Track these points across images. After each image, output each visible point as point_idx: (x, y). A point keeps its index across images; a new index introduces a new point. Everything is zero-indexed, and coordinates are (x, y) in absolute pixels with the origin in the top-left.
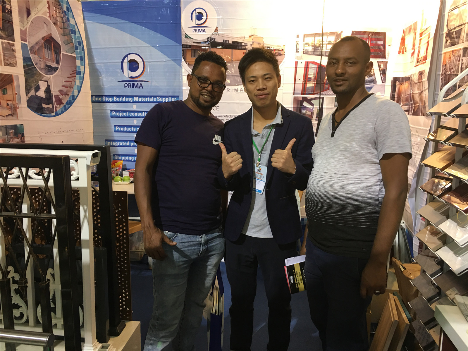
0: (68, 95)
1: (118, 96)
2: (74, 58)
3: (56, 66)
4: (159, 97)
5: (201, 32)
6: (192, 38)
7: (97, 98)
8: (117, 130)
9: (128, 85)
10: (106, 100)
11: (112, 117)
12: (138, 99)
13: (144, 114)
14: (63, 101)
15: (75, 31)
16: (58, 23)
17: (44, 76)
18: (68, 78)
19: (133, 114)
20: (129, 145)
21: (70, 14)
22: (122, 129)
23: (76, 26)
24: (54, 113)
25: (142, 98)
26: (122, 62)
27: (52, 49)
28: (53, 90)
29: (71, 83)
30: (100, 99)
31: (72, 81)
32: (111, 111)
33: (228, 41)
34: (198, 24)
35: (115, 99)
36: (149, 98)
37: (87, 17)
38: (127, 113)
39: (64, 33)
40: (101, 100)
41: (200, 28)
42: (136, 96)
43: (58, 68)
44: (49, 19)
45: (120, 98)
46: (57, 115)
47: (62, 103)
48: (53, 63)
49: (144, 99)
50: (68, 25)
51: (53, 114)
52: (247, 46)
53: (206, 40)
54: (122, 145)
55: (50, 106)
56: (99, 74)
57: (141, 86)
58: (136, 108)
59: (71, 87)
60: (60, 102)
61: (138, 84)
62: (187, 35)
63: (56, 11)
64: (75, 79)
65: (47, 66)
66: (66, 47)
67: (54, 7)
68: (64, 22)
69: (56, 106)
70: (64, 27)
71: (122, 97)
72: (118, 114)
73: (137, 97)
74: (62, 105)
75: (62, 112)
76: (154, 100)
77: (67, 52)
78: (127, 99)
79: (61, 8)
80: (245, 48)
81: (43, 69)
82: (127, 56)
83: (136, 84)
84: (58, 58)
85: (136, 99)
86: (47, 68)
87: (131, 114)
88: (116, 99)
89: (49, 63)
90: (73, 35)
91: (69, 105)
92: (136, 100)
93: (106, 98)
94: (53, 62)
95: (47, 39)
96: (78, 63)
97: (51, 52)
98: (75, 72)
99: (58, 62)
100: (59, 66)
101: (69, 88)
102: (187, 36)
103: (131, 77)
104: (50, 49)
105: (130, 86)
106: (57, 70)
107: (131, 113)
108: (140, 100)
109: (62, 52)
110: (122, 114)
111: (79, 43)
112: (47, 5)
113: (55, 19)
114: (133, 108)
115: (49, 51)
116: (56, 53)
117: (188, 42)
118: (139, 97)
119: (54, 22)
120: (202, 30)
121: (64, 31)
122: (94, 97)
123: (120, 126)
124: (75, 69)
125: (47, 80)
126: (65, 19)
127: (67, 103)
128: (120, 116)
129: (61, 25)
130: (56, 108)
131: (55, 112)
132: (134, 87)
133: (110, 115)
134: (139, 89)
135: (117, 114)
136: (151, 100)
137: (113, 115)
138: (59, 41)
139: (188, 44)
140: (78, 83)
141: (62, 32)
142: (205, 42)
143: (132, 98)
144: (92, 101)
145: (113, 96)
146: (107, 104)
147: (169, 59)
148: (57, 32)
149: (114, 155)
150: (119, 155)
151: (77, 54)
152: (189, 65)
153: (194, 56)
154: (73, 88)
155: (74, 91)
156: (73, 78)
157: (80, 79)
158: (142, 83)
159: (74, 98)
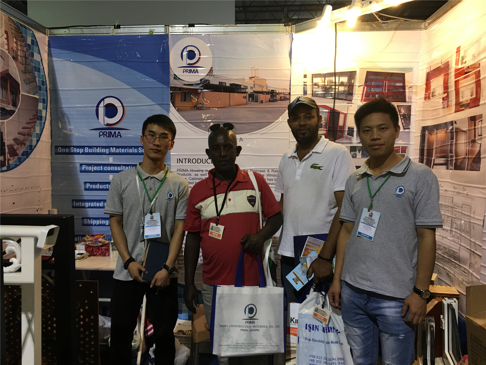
0: (25, 144)
1: (90, 147)
2: (36, 101)
3: (12, 109)
5: (192, 73)
6: (182, 80)
7: (63, 149)
8: (87, 188)
9: (103, 133)
10: (75, 152)
11: (81, 171)
12: (116, 150)
13: (123, 168)
14: (17, 152)
15: (39, 69)
16: (19, 57)
18: (27, 123)
19: (109, 168)
20: (102, 206)
21: (35, 48)
22: (94, 186)
23: (41, 62)
24: (6, 167)
26: (97, 107)
27: (7, 89)
29: (29, 129)
30: (67, 150)
31: (31, 128)
32: (81, 165)
33: (225, 83)
34: (189, 64)
35: (87, 150)
36: (129, 149)
37: (54, 53)
38: (101, 167)
39: (25, 70)
41: (191, 68)
42: (113, 147)
43: (15, 111)
44: (7, 52)
45: (93, 149)
46: (9, 169)
47: (18, 155)
48: (8, 106)
49: (123, 151)
50: (32, 61)
52: (247, 89)
53: (199, 82)
54: (93, 206)
56: (67, 120)
57: (119, 135)
58: (113, 161)
60: (13, 153)
61: (115, 132)
62: (177, 76)
63: (17, 44)
64: (35, 125)
66: (27, 87)
67: (14, 39)
68: (27, 56)
70: (26, 62)
71: (95, 148)
72: (90, 168)
74: (16, 157)
75: (16, 166)
76: (134, 151)
77: (28, 93)
78: (102, 150)
79: (25, 41)
82: (103, 99)
83: (113, 133)
84: (15, 100)
85: (113, 150)
87: (106, 168)
89: (2, 105)
90: (36, 73)
91: (25, 157)
92: (113, 152)
93: (75, 149)
94: (9, 104)
96: (41, 106)
97: (7, 91)
98: (36, 116)
99: (15, 105)
100: (16, 109)
101: (26, 136)
102: (176, 77)
103: (108, 125)
104: (5, 88)
105: (106, 135)
106: (13, 113)
109: (21, 93)
110: (95, 168)
111: (44, 83)
112: (5, 36)
113: (15, 52)
114: (109, 161)
115: (4, 91)
116: (12, 93)
117: (178, 84)
118: (117, 147)
119: (13, 56)
120: (194, 70)
121: (25, 68)
122: (60, 148)
123: (91, 183)
124: (36, 114)
126: (28, 54)
127: (23, 155)
128: (92, 171)
129: (23, 60)
130: (9, 160)
132: (111, 136)
133: (78, 169)
134: (116, 138)
135: (88, 168)
136: (131, 151)
137: (83, 169)
138: (19, 80)
139: (178, 86)
140: (38, 130)
141: (23, 69)
142: (198, 84)
143: (108, 149)
144: (57, 153)
145: (83, 147)
146: (76, 156)
147: (154, 103)
148: (17, 69)
149: (83, 218)
150: (90, 218)
151: (40, 96)
152: (178, 110)
153: (185, 100)
154: (31, 136)
155: (32, 140)
156: (33, 124)
157: (41, 125)
158: (121, 132)
159: (31, 149)
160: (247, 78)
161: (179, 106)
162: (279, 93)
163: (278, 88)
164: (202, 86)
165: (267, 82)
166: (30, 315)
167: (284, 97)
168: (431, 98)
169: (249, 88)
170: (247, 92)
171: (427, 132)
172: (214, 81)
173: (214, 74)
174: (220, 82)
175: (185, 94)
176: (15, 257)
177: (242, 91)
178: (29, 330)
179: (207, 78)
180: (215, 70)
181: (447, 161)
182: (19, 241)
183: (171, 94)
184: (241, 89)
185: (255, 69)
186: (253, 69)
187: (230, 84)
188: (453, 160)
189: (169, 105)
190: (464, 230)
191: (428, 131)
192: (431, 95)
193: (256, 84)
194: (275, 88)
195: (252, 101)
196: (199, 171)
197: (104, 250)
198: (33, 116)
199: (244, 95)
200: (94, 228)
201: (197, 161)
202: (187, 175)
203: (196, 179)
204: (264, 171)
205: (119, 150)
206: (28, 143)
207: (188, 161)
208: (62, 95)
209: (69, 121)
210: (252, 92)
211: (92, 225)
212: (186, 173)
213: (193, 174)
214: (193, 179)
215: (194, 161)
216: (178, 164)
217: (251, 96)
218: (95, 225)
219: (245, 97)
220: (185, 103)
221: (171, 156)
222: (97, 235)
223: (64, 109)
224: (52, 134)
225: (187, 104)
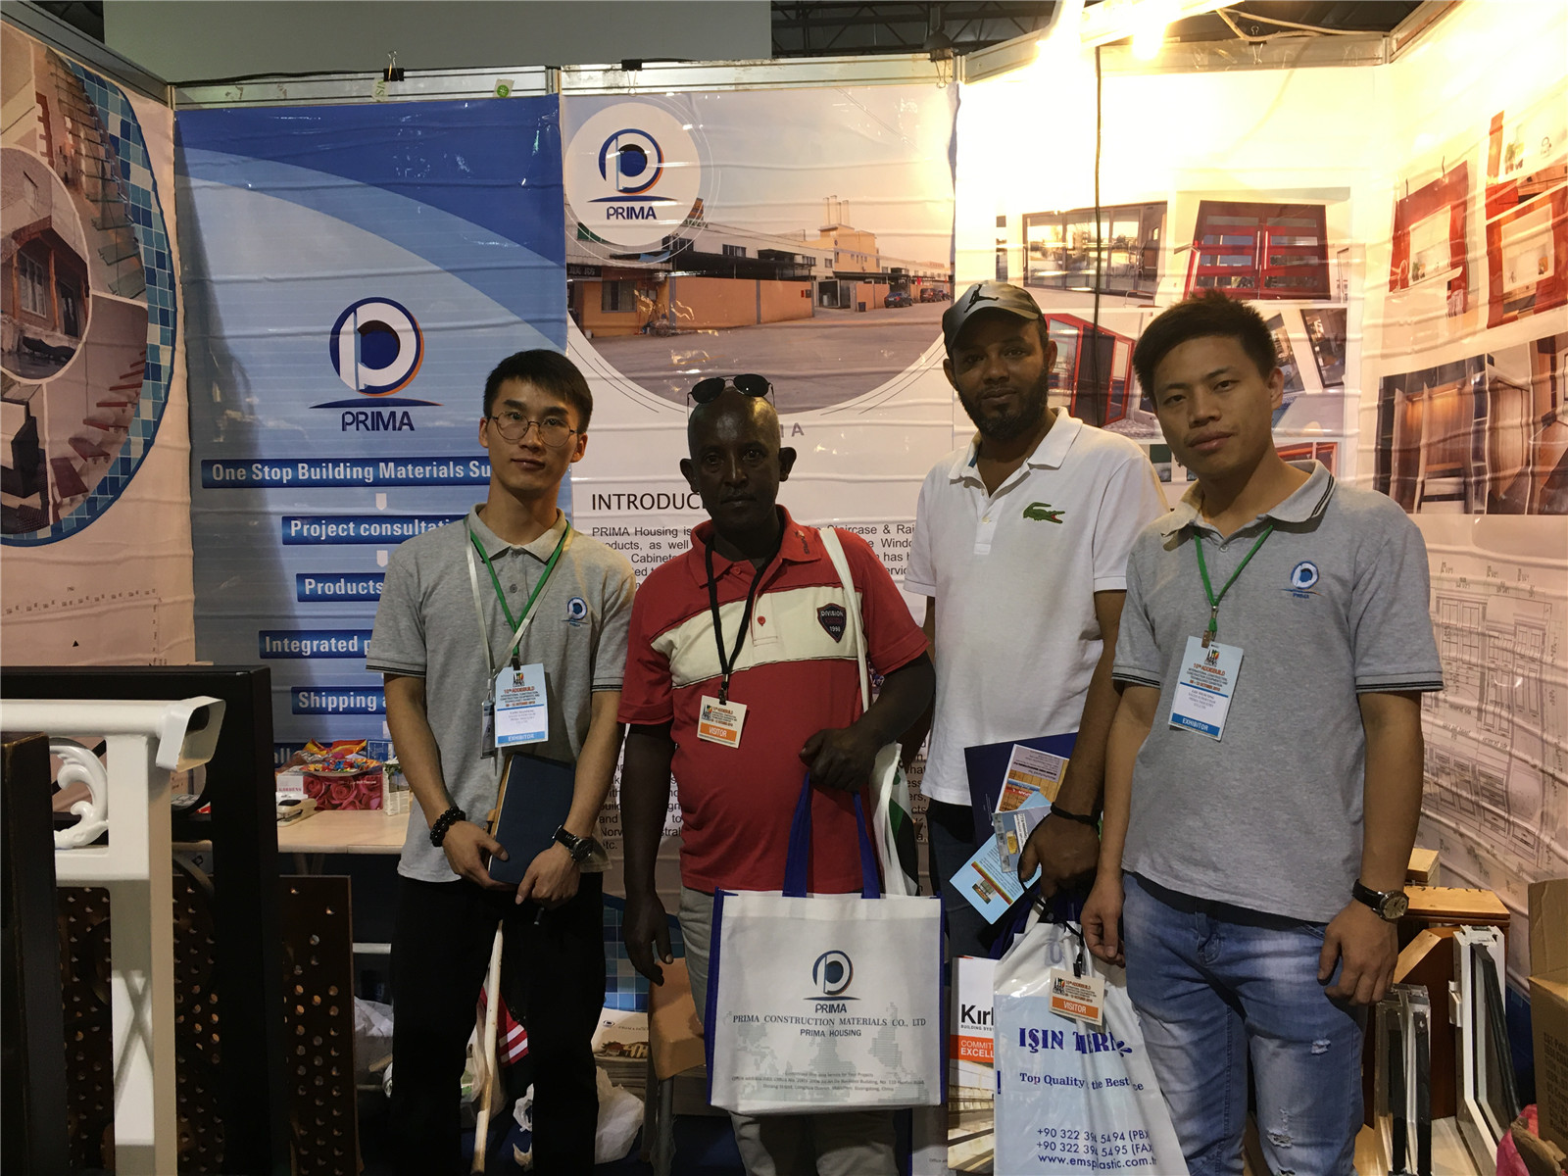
0: (107, 456)
1: (314, 463)
2: (141, 317)
3: (66, 344)
4: (477, 463)
5: (637, 217)
6: (604, 242)
7: (227, 471)
8: (307, 593)
9: (355, 418)
10: (267, 478)
11: (288, 541)
12: (396, 471)
14: (85, 480)
15: (148, 214)
16: (84, 178)
17: (13, 383)
18: (112, 389)
19: (375, 530)
20: (356, 649)
21: (135, 148)
22: (329, 588)
23: (153, 194)
24: (49, 528)
25: (410, 467)
26: (336, 332)
27: (48, 279)
28: (47, 438)
29: (120, 409)
30: (242, 474)
31: (124, 404)
32: (287, 520)
33: (744, 249)
34: (626, 190)
35: (303, 471)
36: (438, 466)
37: (196, 165)
38: (351, 525)
39: (104, 220)
40: (244, 478)
41: (633, 202)
42: (386, 461)
43: (74, 351)
44: (45, 161)
45: (324, 469)
46: (59, 534)
47: (83, 490)
48: (52, 333)
49: (419, 472)
50: (123, 189)
51: (44, 533)
52: (815, 265)
53: (660, 249)
54: (327, 650)
55: (34, 501)
56: (239, 378)
57: (406, 421)
58: (389, 506)
59: (121, 426)
60: (71, 483)
61: (393, 414)
62: (587, 231)
63: (76, 136)
64: (138, 394)
65: (27, 342)
66: (111, 274)
67: (68, 120)
68: (108, 176)
69: (58, 499)
70: (105, 195)
71: (330, 465)
72: (315, 531)
73: (391, 465)
74: (80, 497)
75: (82, 525)
76: (455, 472)
77: (114, 293)
78: (351, 470)
79: (99, 125)
80: (805, 272)
81: (10, 352)
82: (353, 309)
83: (386, 416)
84: (75, 314)
85: (387, 471)
86: (27, 350)
87: (365, 530)
88: (305, 471)
89: (33, 332)
90: (139, 228)
91: (110, 496)
92: (387, 476)
93: (266, 469)
94: (54, 329)
95: (33, 237)
96: (154, 333)
97: (47, 289)
98: (142, 367)
99: (73, 329)
100: (77, 343)
101: (112, 430)
102: (584, 233)
103: (370, 389)
104: (40, 277)
105: (363, 422)
106: (69, 358)
107: (367, 526)
108: (402, 473)
109: (92, 292)
110: (332, 530)
111: (162, 260)
112: (39, 110)
113: (69, 162)
114: (374, 505)
115: (38, 286)
116: (64, 293)
117: (593, 256)
118: (400, 462)
119: (66, 174)
120: (642, 209)
121: (104, 212)
122: (218, 468)
123: (319, 577)
124: (140, 359)
125: (25, 396)
126: (112, 167)
127: (102, 489)
128: (323, 538)
129: (95, 186)
130: (57, 506)
131: (51, 523)
132: (381, 426)
133: (279, 534)
134: (397, 432)
135: (309, 529)
136: (444, 472)
137: (293, 534)
138: (83, 248)
139: (590, 262)
140: (147, 411)
141: (97, 214)
142: (656, 254)
143: (371, 469)
144: (209, 484)
145: (292, 463)
146: (269, 492)
147: (517, 318)
148: (77, 214)
149: (296, 691)
150: (318, 691)
151: (150, 300)
152: (594, 340)
153: (614, 307)
154: (126, 428)
155: (128, 443)
156: (131, 392)
157: (156, 396)
158: (412, 411)
159: (128, 469)
160: (813, 232)
161: (596, 327)
162: (918, 277)
163: (914, 263)
164: (668, 261)
165: (878, 243)
166: (139, 982)
167: (933, 290)
168: (1411, 282)
169: (821, 263)
170: (815, 278)
171: (1398, 395)
172: (707, 244)
173: (706, 220)
174: (725, 247)
175: (615, 285)
176: (88, 798)
177: (799, 272)
178: (137, 1026)
179: (683, 235)
180: (710, 207)
181: (1466, 484)
182: (100, 750)
183: (571, 286)
184: (794, 266)
185: (839, 200)
186: (832, 200)
187: (760, 253)
188: (1484, 481)
189: (565, 322)
190: (1523, 708)
191: (1402, 390)
192: (1410, 275)
193: (842, 251)
194: (903, 261)
195: (832, 304)
196: (665, 532)
197: (364, 791)
198: (132, 366)
199: (805, 286)
200: (332, 722)
201: (656, 501)
202: (624, 546)
203: (655, 559)
204: (873, 531)
205: (407, 470)
206: (116, 454)
207: (629, 502)
208: (221, 296)
209: (247, 383)
210: (831, 275)
211: (323, 711)
212: (621, 540)
213: (645, 542)
214: (644, 559)
215: (647, 502)
216: (597, 512)
217: (827, 288)
218: (336, 712)
219: (808, 294)
220: (614, 315)
221: (574, 486)
222: (339, 743)
223: (230, 342)
224: (193, 423)
225: (622, 319)
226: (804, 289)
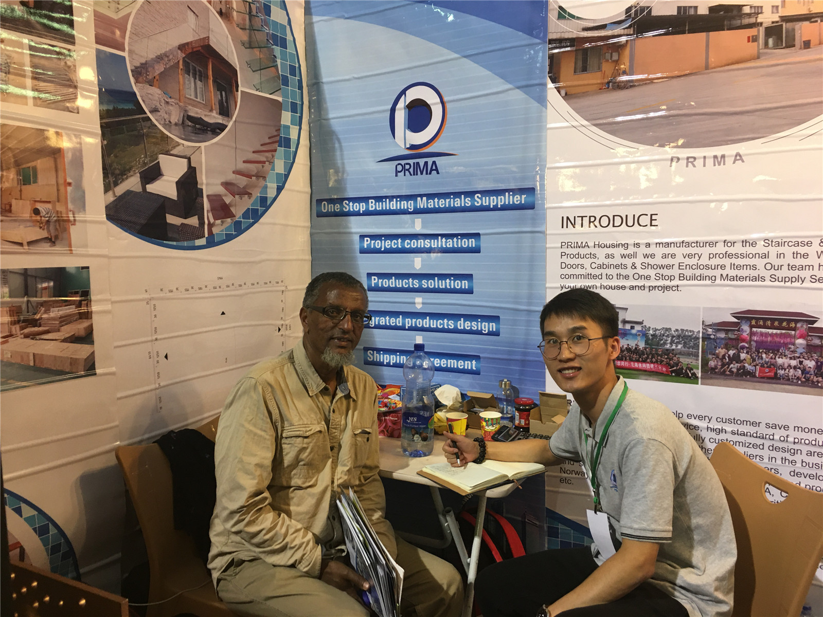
0: (250, 195)
1: (379, 199)
2: (278, 106)
3: (221, 122)
4: (480, 196)
6: (578, 18)
7: (330, 205)
8: (373, 285)
9: (403, 167)
10: (352, 210)
11: (363, 251)
12: (427, 203)
13: (442, 242)
14: (233, 209)
15: (284, 40)
16: (235, 14)
17: (178, 144)
18: (254, 152)
19: (414, 244)
20: (401, 325)
22: (386, 283)
23: (288, 27)
24: (205, 239)
25: (436, 200)
26: (393, 110)
27: (207, 77)
28: (204, 181)
29: (260, 165)
30: (337, 207)
31: (264, 162)
32: (362, 237)
33: (696, 8)
35: (372, 206)
36: (454, 199)
37: (316, 7)
38: (400, 240)
39: (250, 42)
40: (339, 210)
42: (421, 196)
43: (226, 126)
45: (384, 203)
46: (212, 243)
47: (232, 215)
48: (209, 114)
49: (442, 203)
50: (266, 23)
51: (202, 242)
52: (761, 13)
53: (623, 18)
54: (384, 324)
55: (193, 221)
56: (337, 145)
57: (434, 168)
58: (423, 227)
59: (261, 176)
60: (222, 210)
61: (426, 163)
62: (566, 12)
64: (273, 156)
65: (190, 118)
66: (256, 78)
68: (254, 12)
69: (212, 220)
70: (251, 25)
71: (388, 200)
72: (378, 244)
73: (425, 198)
74: (229, 220)
75: (229, 238)
76: (465, 202)
77: (257, 90)
78: (400, 203)
80: (752, 20)
81: (176, 124)
82: (403, 92)
83: (422, 165)
84: (227, 102)
85: (422, 203)
86: (190, 124)
87: (408, 244)
88: (373, 204)
89: (194, 112)
90: (277, 50)
91: (251, 221)
92: (422, 207)
93: (351, 204)
94: (211, 110)
95: (195, 50)
96: (286, 117)
97: (206, 84)
98: (278, 138)
99: (225, 111)
100: (229, 122)
101: (254, 178)
102: (563, 14)
103: (413, 147)
104: (200, 76)
105: (408, 170)
106: (223, 130)
107: (409, 241)
108: (431, 204)
109: (240, 89)
110: (388, 244)
111: (293, 70)
114: (414, 227)
115: (199, 83)
116: (219, 87)
117: (569, 30)
118: (430, 196)
119: (222, 11)
121: (250, 37)
122: (324, 204)
123: (381, 276)
124: (276, 133)
125: (188, 154)
126: (257, 8)
127: (246, 215)
128: (383, 249)
129: (244, 20)
130: (211, 226)
131: (206, 236)
132: (419, 172)
133: (357, 247)
134: (428, 175)
135: (374, 243)
136: (458, 203)
137: (366, 247)
138: (234, 59)
139: (567, 36)
140: (280, 167)
141: (245, 38)
142: (619, 23)
143: (412, 202)
144: (320, 215)
145: (365, 199)
146: (352, 218)
147: (510, 86)
148: (229, 36)
149: (366, 349)
150: (378, 350)
151: (285, 96)
152: (567, 97)
153: (584, 69)
154: (264, 178)
155: (266, 187)
156: (269, 155)
157: (286, 156)
158: (437, 160)
159: (265, 204)
161: (570, 87)
164: (629, 27)
169: (767, 11)
170: (761, 24)
172: (664, 8)
174: (679, 8)
175: (585, 52)
177: (746, 21)
179: (643, 3)
183: (551, 57)
184: (742, 16)
187: (711, 8)
189: (545, 85)
195: (777, 45)
196: (618, 246)
198: (269, 138)
199: (752, 32)
200: (386, 371)
201: (611, 221)
202: (585, 256)
203: (609, 266)
204: (809, 244)
205: (434, 202)
206: (257, 194)
209: (341, 147)
210: (778, 19)
211: (381, 364)
212: (583, 251)
214: (600, 267)
215: (605, 222)
216: (565, 230)
217: (774, 31)
218: (388, 365)
219: (754, 39)
220: (584, 75)
221: (548, 211)
222: (391, 386)
223: (332, 122)
224: (313, 175)
225: (592, 79)
226: (750, 35)
